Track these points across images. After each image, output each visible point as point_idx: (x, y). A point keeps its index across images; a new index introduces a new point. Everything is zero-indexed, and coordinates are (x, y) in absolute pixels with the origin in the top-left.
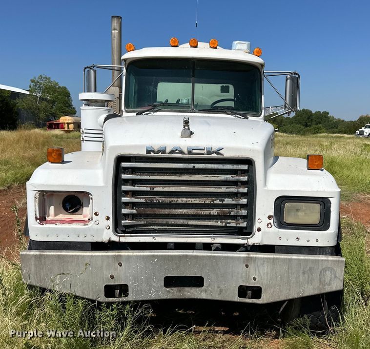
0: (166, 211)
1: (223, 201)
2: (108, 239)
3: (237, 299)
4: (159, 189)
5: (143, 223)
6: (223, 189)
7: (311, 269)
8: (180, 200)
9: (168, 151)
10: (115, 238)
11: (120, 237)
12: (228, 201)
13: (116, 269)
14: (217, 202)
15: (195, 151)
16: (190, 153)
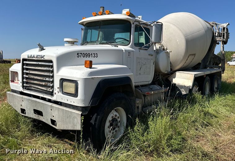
0: (32, 82)
1: (45, 79)
4: (31, 72)
5: (28, 86)
6: (46, 74)
7: (70, 116)
9: (32, 57)
11: (23, 90)
12: (47, 79)
13: (22, 103)
14: (44, 79)
15: (38, 57)
16: (37, 58)
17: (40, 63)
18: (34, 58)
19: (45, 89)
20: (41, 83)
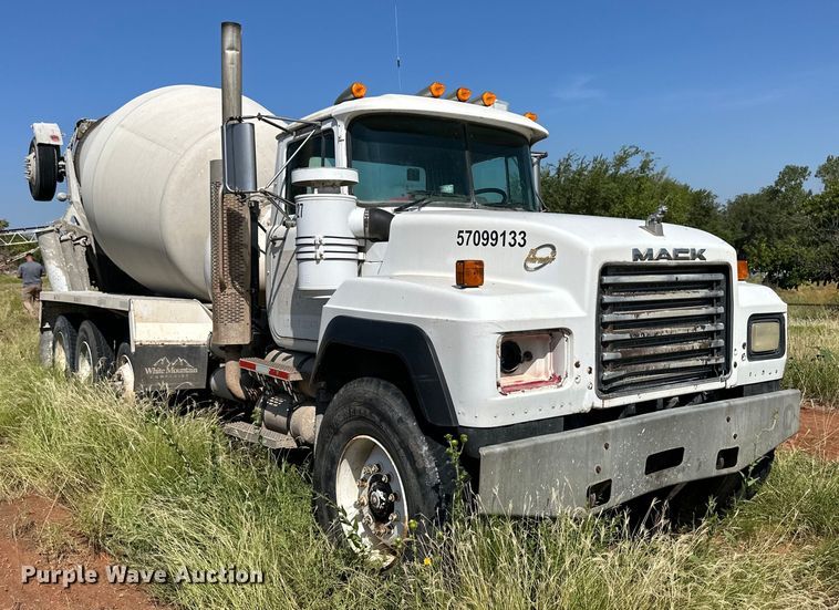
0: (650, 351)
1: (703, 327)
2: (590, 405)
3: (715, 472)
4: (644, 315)
5: (623, 373)
8: (666, 331)
9: (655, 254)
10: (599, 404)
12: (709, 327)
13: (602, 455)
14: (699, 330)
15: (680, 255)
16: (677, 258)
17: (683, 277)
18: (663, 261)
19: (700, 363)
20: (687, 347)
